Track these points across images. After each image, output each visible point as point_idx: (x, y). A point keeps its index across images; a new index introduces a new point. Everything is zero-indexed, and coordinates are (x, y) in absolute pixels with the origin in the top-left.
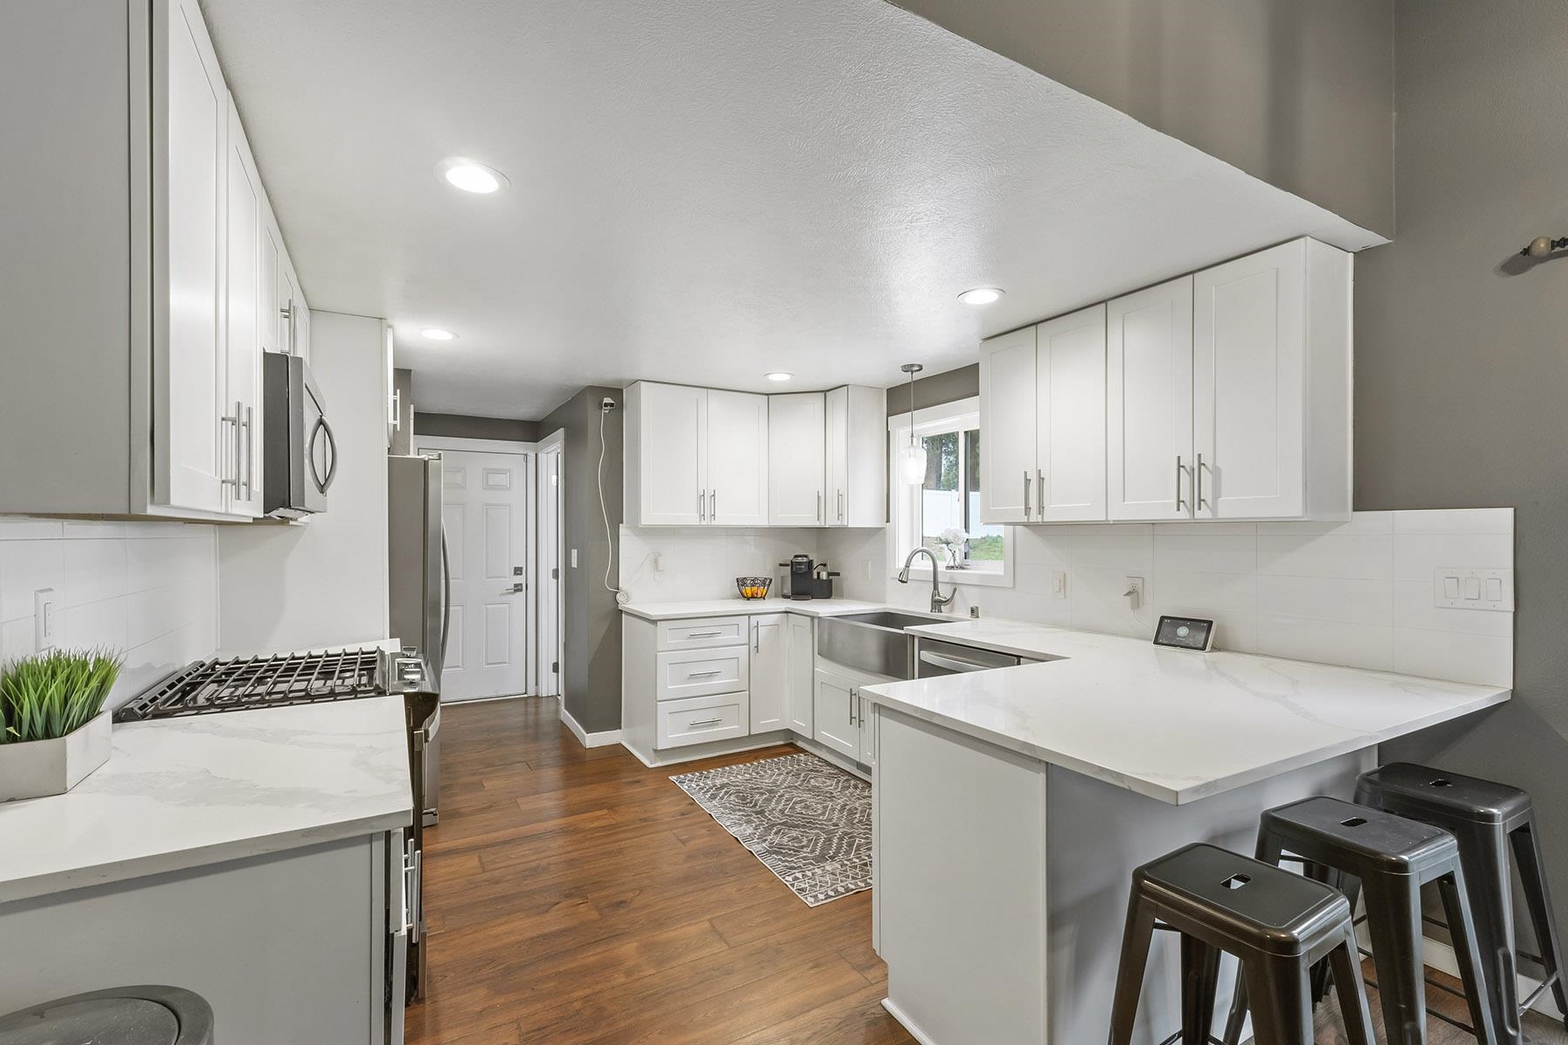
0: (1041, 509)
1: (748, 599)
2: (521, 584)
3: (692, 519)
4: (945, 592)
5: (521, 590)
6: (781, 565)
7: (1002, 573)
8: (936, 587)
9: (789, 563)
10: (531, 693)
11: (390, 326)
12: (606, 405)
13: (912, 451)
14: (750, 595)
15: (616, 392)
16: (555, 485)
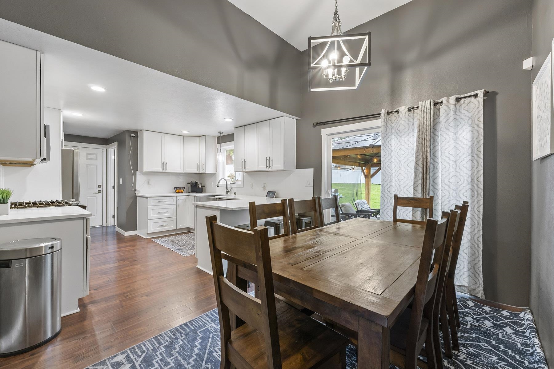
0: (245, 168)
2: (101, 191)
3: (160, 170)
4: (229, 189)
5: (101, 192)
6: (188, 184)
7: (241, 184)
8: (227, 188)
9: (190, 183)
10: (105, 225)
11: (62, 111)
12: (132, 136)
13: (221, 153)
14: (178, 192)
15: (136, 133)
16: (114, 159)
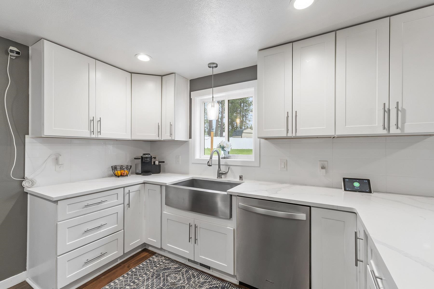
0: (296, 130)
1: (119, 177)
3: (86, 134)
4: (223, 169)
6: (135, 159)
7: (253, 160)
8: (219, 167)
9: (140, 157)
12: (12, 52)
14: (120, 174)
